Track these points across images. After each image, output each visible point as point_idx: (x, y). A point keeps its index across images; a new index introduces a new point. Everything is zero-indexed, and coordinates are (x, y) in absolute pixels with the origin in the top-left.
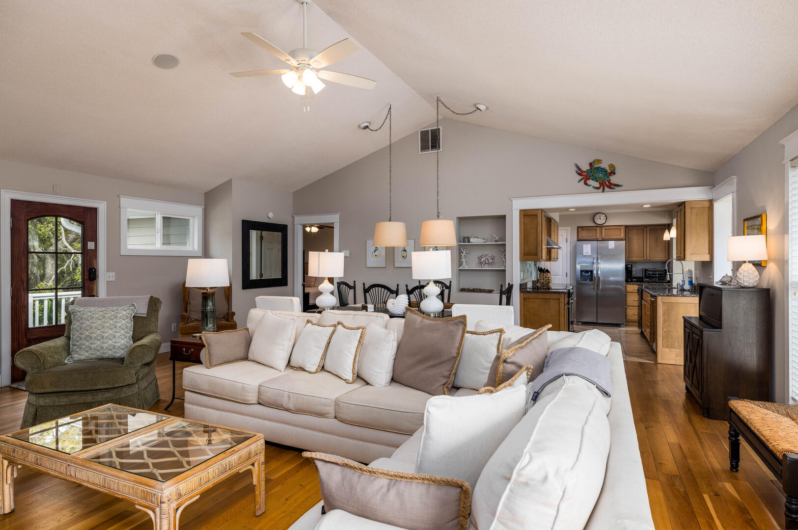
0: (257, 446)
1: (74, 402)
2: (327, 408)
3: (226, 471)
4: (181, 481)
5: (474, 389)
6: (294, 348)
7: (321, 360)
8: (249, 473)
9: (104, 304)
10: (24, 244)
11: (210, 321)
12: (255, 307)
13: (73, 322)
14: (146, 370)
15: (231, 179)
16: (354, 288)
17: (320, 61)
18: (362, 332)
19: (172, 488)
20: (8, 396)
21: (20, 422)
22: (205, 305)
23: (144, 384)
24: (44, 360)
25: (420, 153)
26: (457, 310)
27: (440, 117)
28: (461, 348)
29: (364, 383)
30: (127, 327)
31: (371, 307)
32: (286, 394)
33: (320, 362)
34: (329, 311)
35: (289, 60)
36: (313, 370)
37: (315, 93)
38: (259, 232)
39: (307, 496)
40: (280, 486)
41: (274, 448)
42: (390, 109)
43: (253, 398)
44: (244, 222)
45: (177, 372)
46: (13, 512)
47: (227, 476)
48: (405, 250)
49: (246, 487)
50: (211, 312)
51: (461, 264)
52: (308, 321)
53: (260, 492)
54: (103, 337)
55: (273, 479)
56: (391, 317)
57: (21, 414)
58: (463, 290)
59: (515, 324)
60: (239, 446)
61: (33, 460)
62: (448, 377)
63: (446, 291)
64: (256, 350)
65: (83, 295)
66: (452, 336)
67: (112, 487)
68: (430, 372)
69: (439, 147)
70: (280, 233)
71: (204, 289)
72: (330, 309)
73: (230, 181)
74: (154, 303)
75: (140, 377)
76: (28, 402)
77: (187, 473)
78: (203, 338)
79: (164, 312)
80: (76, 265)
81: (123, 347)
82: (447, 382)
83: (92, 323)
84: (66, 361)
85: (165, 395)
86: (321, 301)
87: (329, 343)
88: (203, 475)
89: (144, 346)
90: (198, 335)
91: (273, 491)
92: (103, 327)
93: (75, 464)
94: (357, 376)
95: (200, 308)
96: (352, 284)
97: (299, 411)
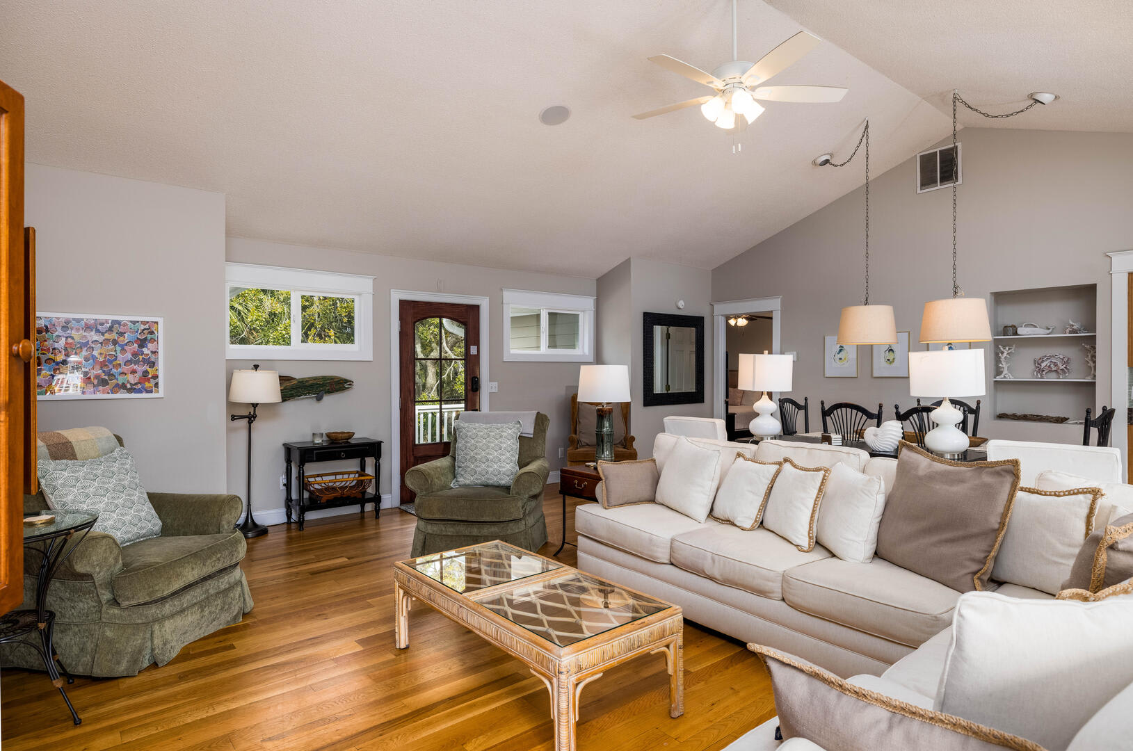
0: (672, 621)
1: (460, 534)
2: (771, 584)
3: (634, 648)
4: (581, 650)
5: (1034, 589)
6: (719, 492)
7: (759, 512)
8: (663, 656)
9: (487, 420)
10: (411, 348)
11: (607, 448)
12: (663, 431)
13: (459, 440)
14: (533, 503)
15: (629, 259)
16: (805, 408)
17: (757, 74)
18: (825, 476)
19: (571, 656)
20: (397, 518)
21: (410, 549)
22: (600, 425)
23: (531, 521)
24: (431, 481)
25: (919, 191)
26: (997, 450)
27: (959, 127)
28: (1009, 515)
29: (826, 554)
30: (512, 450)
31: (836, 438)
32: (709, 555)
33: (758, 515)
34: (769, 440)
35: (712, 82)
36: (748, 526)
37: (750, 123)
38: (665, 328)
39: (742, 706)
40: (703, 683)
41: (695, 630)
42: (867, 127)
43: (664, 556)
44: (646, 315)
45: (567, 509)
46: (407, 648)
47: (636, 654)
48: (891, 350)
49: (656, 674)
50: (607, 435)
51: (998, 372)
52: (739, 455)
53: (677, 685)
54: (487, 460)
55: (693, 671)
56: (873, 454)
57: (410, 540)
58: (1002, 416)
59: (1123, 482)
60: (650, 618)
61: (426, 594)
62: (983, 562)
63: (971, 417)
64: (666, 489)
65: (466, 409)
66: (989, 493)
67: (505, 641)
68: (946, 550)
69: (957, 178)
70: (694, 329)
71: (600, 404)
72: (772, 439)
73: (628, 261)
74: (541, 420)
75: (527, 512)
76: (418, 528)
77: (588, 641)
78: (599, 468)
79: (553, 431)
80: (456, 374)
81: (509, 473)
82: (981, 570)
83: (477, 442)
84: (451, 485)
85: (555, 538)
86: (756, 426)
87: (770, 489)
88: (607, 647)
89: (532, 474)
90: (592, 464)
91: (693, 688)
92: (488, 448)
93: (466, 605)
94: (817, 542)
95: (594, 430)
96: (802, 403)
97: (727, 582)
